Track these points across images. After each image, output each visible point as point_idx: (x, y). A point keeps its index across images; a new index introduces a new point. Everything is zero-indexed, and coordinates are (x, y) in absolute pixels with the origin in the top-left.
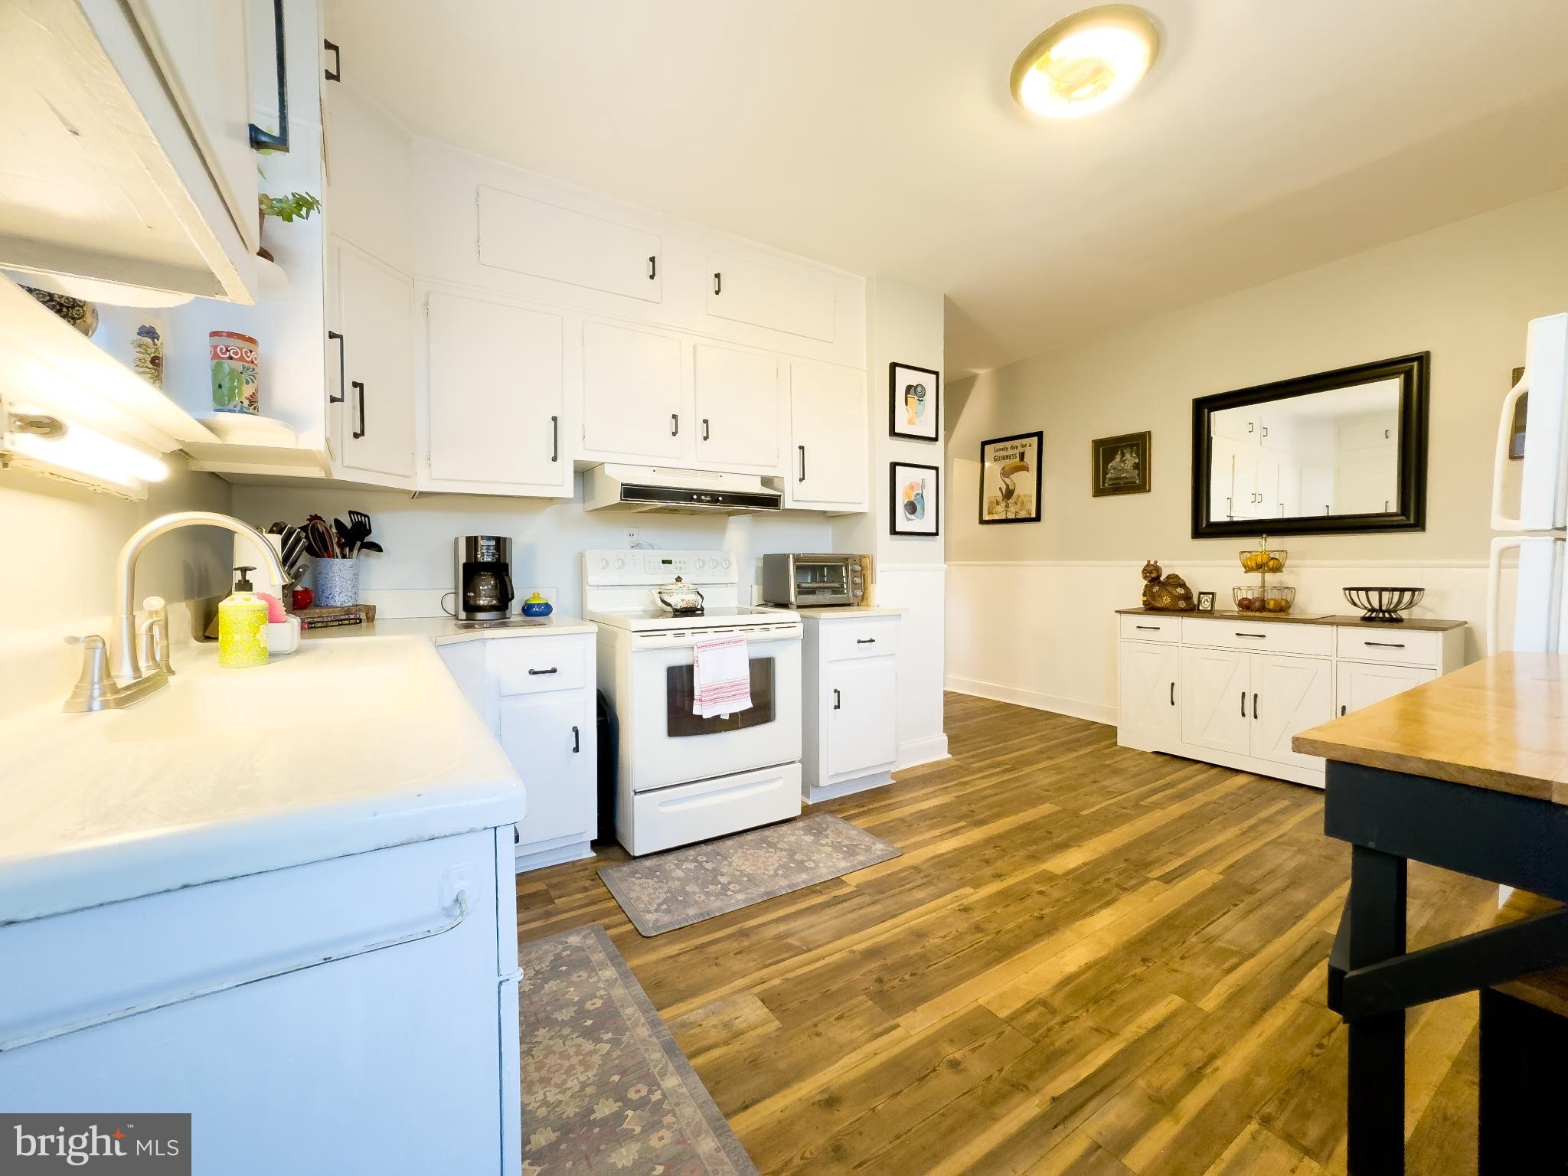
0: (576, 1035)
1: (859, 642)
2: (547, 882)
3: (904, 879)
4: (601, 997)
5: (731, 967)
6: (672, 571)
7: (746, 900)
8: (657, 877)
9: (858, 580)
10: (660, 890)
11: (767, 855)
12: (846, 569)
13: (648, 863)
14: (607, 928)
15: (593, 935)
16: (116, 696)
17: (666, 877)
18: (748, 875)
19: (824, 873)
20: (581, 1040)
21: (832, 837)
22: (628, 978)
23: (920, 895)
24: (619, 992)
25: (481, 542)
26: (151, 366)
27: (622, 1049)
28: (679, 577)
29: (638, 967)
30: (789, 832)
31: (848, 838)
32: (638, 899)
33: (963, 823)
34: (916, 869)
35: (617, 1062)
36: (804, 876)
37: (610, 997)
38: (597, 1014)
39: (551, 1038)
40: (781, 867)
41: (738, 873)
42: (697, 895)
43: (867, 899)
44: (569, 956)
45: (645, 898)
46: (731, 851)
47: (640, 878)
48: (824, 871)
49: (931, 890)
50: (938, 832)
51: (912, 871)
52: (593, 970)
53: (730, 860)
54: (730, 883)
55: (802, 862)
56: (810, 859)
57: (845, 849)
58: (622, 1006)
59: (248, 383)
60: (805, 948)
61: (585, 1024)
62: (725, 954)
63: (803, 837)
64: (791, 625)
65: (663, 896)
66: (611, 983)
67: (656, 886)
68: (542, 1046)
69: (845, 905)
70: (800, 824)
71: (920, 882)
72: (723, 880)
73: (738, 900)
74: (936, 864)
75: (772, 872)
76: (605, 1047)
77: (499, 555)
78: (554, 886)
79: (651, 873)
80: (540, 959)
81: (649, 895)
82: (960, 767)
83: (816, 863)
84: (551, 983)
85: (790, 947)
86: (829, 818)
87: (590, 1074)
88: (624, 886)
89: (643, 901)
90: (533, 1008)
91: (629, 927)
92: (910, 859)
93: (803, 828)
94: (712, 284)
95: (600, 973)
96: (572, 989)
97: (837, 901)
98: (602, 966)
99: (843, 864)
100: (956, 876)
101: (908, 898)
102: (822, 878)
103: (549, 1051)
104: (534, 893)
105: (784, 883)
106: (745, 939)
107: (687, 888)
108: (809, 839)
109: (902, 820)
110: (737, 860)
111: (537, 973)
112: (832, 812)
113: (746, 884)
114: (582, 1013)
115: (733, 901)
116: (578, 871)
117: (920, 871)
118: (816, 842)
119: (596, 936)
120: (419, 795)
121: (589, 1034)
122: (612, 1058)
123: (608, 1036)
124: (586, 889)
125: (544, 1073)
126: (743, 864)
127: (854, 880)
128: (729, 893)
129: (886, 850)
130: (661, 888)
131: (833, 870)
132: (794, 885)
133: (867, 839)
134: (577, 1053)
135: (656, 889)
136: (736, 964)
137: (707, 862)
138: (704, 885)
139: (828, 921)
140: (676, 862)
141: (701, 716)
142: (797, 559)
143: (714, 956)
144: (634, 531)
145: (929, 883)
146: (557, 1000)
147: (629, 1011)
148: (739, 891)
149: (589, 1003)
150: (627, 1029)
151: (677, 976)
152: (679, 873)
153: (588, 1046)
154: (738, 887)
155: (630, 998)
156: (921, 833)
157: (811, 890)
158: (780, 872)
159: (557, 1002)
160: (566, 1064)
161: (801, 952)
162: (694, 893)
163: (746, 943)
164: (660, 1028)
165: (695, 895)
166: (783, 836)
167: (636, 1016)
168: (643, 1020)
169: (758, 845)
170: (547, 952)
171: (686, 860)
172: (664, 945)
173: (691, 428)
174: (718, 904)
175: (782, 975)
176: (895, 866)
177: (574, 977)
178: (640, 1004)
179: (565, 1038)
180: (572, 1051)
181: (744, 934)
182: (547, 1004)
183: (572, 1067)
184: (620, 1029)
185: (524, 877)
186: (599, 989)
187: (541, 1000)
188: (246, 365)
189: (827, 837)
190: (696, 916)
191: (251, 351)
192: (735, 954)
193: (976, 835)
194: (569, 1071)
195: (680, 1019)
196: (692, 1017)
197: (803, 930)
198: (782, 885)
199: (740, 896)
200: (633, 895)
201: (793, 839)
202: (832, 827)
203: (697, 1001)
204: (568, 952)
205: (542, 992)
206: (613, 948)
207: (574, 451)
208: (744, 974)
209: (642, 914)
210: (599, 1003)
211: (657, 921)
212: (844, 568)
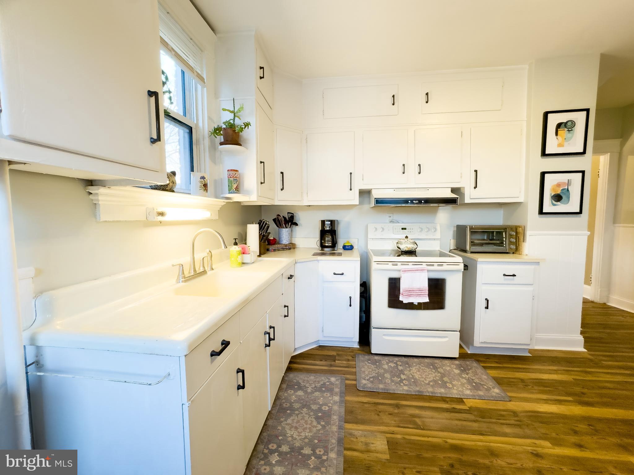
0: (313, 417)
1: (504, 275)
2: (337, 352)
3: (503, 416)
4: (329, 407)
5: (383, 419)
6: (406, 233)
7: (407, 391)
8: (376, 365)
9: (513, 240)
10: (374, 371)
11: (430, 372)
12: (505, 234)
13: (376, 358)
14: (347, 379)
15: (340, 380)
16: (184, 279)
17: (380, 367)
18: (415, 379)
19: (455, 393)
20: (314, 420)
21: (470, 375)
22: (342, 403)
23: (508, 430)
24: (336, 408)
25: (326, 223)
26: (203, 187)
27: (325, 431)
28: (407, 236)
29: (348, 401)
30: (448, 364)
31: (480, 379)
32: (364, 372)
33: (570, 399)
34: (515, 414)
35: (320, 435)
36: (443, 390)
37: (332, 408)
38: (324, 413)
39: (306, 414)
40: (434, 381)
41: (411, 376)
42: (388, 380)
43: (471, 417)
44: (328, 385)
45: (367, 373)
46: (414, 364)
47: (370, 363)
48: (455, 391)
49: (517, 430)
50: (545, 397)
51: (512, 414)
52: (332, 394)
53: (411, 369)
54: (405, 379)
55: (446, 383)
56: (451, 383)
57: (474, 384)
58: (333, 414)
59: (235, 184)
60: (422, 427)
61: (319, 414)
62: (384, 412)
63: (454, 370)
64: (456, 264)
65: (374, 375)
66: (335, 403)
67: (374, 369)
68: (302, 415)
69: (457, 415)
70: (457, 362)
71: (512, 422)
72: (403, 377)
73: (404, 389)
74: (531, 416)
75: (427, 382)
76: (320, 427)
77: (332, 227)
78: (338, 355)
79: (374, 363)
80: (319, 382)
81: (369, 371)
82: (591, 360)
83: (453, 385)
84: (318, 393)
85: (415, 423)
86: (475, 364)
87: (310, 434)
88: (361, 364)
89: (365, 373)
90: (307, 399)
91: (354, 382)
92: (512, 406)
93: (456, 365)
94: (424, 98)
95: (334, 396)
96: (322, 398)
97: (454, 411)
98: (336, 393)
99: (468, 392)
100: (543, 431)
101: (498, 428)
102: (452, 395)
103: (303, 418)
104: (331, 355)
105: (430, 390)
106: (397, 409)
107: (385, 375)
108: (457, 371)
109: (522, 380)
110: (414, 369)
111: (315, 387)
112: (478, 361)
113: (412, 383)
114: (320, 410)
115: (401, 389)
116: (350, 352)
117: (517, 416)
118: (460, 375)
119: (341, 381)
120: (157, 341)
121: (318, 419)
122: (320, 433)
123: (323, 423)
124: (348, 360)
125: (297, 425)
126: (416, 373)
127: (470, 403)
128: (402, 384)
129: (500, 394)
130: (375, 371)
131: (461, 393)
132: (435, 393)
133: (491, 384)
134: (310, 424)
135: (373, 370)
136: (386, 418)
137: (400, 366)
138: (393, 376)
139: (443, 419)
140: (388, 361)
141: (402, 301)
142: (471, 228)
143: (380, 410)
144: (391, 215)
145: (519, 426)
146: (315, 400)
147: (335, 417)
148: (406, 385)
149: (324, 407)
150: (330, 424)
151: (360, 412)
152: (386, 367)
153: (315, 423)
154: (407, 383)
155: (338, 412)
156: (532, 393)
157: (444, 399)
158: (431, 383)
159: (315, 402)
160: (305, 426)
161: (418, 427)
162: (387, 378)
163: (396, 411)
164: (341, 431)
165: (386, 379)
166: (444, 365)
167: (336, 421)
168: (337, 424)
169: (428, 366)
170: (322, 380)
171: (392, 362)
172: (362, 396)
173: (412, 169)
174: (394, 387)
175: (404, 435)
176: (500, 406)
177: (325, 394)
178: (340, 417)
179: (310, 416)
180: (309, 422)
181: (398, 406)
182: (312, 400)
183: (306, 428)
184: (328, 423)
185: (331, 348)
186: (330, 403)
187: (311, 398)
188: (234, 178)
189: (467, 374)
190: (382, 389)
191: (236, 174)
192: (388, 414)
193: (577, 410)
194: (304, 429)
195: (351, 431)
196: (356, 433)
197: (426, 418)
198: (429, 390)
199: (406, 388)
200: (363, 369)
201: (448, 368)
202: (473, 370)
203: (362, 427)
204: (328, 383)
205: (313, 395)
206: (343, 389)
207: (360, 185)
208: (387, 425)
209: (362, 379)
210: (327, 408)
211: (365, 384)
212: (504, 233)
